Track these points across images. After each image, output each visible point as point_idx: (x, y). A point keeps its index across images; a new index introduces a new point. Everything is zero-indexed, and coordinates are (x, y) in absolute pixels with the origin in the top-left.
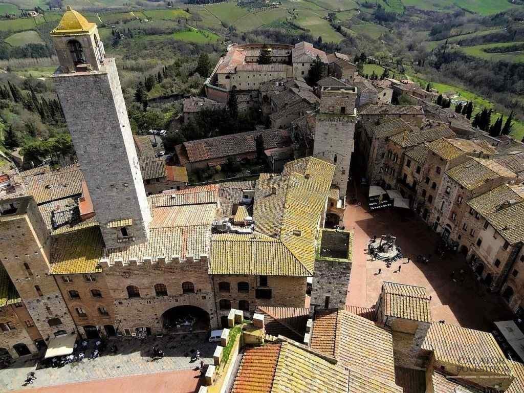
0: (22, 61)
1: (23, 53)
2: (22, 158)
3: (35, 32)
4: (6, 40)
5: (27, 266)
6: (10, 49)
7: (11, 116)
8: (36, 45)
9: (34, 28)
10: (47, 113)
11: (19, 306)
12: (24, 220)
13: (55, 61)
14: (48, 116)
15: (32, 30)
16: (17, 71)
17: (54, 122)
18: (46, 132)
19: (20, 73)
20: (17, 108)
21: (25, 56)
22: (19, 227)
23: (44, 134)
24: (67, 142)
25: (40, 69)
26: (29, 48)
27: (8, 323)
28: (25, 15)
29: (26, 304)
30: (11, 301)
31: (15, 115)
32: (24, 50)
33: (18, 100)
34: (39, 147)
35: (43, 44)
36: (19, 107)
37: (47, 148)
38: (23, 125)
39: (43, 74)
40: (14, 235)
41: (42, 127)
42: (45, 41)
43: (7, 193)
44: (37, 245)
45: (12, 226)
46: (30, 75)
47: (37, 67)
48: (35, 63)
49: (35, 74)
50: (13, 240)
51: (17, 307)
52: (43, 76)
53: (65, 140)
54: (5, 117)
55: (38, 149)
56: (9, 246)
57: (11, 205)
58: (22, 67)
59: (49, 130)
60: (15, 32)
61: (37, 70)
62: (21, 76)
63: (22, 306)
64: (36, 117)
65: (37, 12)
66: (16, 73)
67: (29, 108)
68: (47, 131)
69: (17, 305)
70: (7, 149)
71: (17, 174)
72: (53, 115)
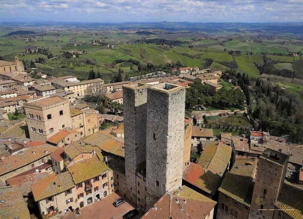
0: (276, 76)
1: (278, 73)
2: (258, 125)
3: (291, 64)
4: (274, 65)
5: (265, 191)
6: (274, 70)
7: (262, 102)
8: (288, 70)
9: (291, 62)
10: (280, 107)
11: (247, 208)
12: (282, 167)
13: (294, 81)
14: (279, 109)
15: (290, 63)
16: (272, 81)
17: (280, 113)
18: (274, 117)
19: (273, 82)
20: (266, 100)
21: (279, 75)
22: (276, 169)
23: (273, 117)
24: (289, 128)
25: (284, 83)
26: (284, 71)
27: (236, 212)
28: (291, 55)
29: (250, 210)
30: (245, 203)
31: (264, 103)
32: (281, 72)
33: (268, 95)
34: (271, 124)
35: (293, 71)
36: (268, 99)
37: (274, 126)
38: (266, 109)
39: (285, 86)
40: (271, 171)
41: (274, 113)
42: (294, 69)
43: (258, 143)
44: (278, 185)
45: (274, 166)
46: (278, 85)
47: (283, 81)
48: (283, 79)
49: (280, 84)
50: (268, 174)
51: (245, 208)
52: (284, 87)
53: (288, 126)
54: (259, 102)
55: (270, 124)
56: (265, 175)
57: (276, 155)
58: (275, 80)
59: (277, 116)
60: (280, 62)
61: (282, 83)
62: (273, 84)
63: (248, 209)
64: (274, 107)
65: (298, 54)
66: (271, 82)
67: (272, 101)
68: (276, 117)
69: (246, 206)
70: (252, 117)
71: (268, 136)
72: (282, 109)
